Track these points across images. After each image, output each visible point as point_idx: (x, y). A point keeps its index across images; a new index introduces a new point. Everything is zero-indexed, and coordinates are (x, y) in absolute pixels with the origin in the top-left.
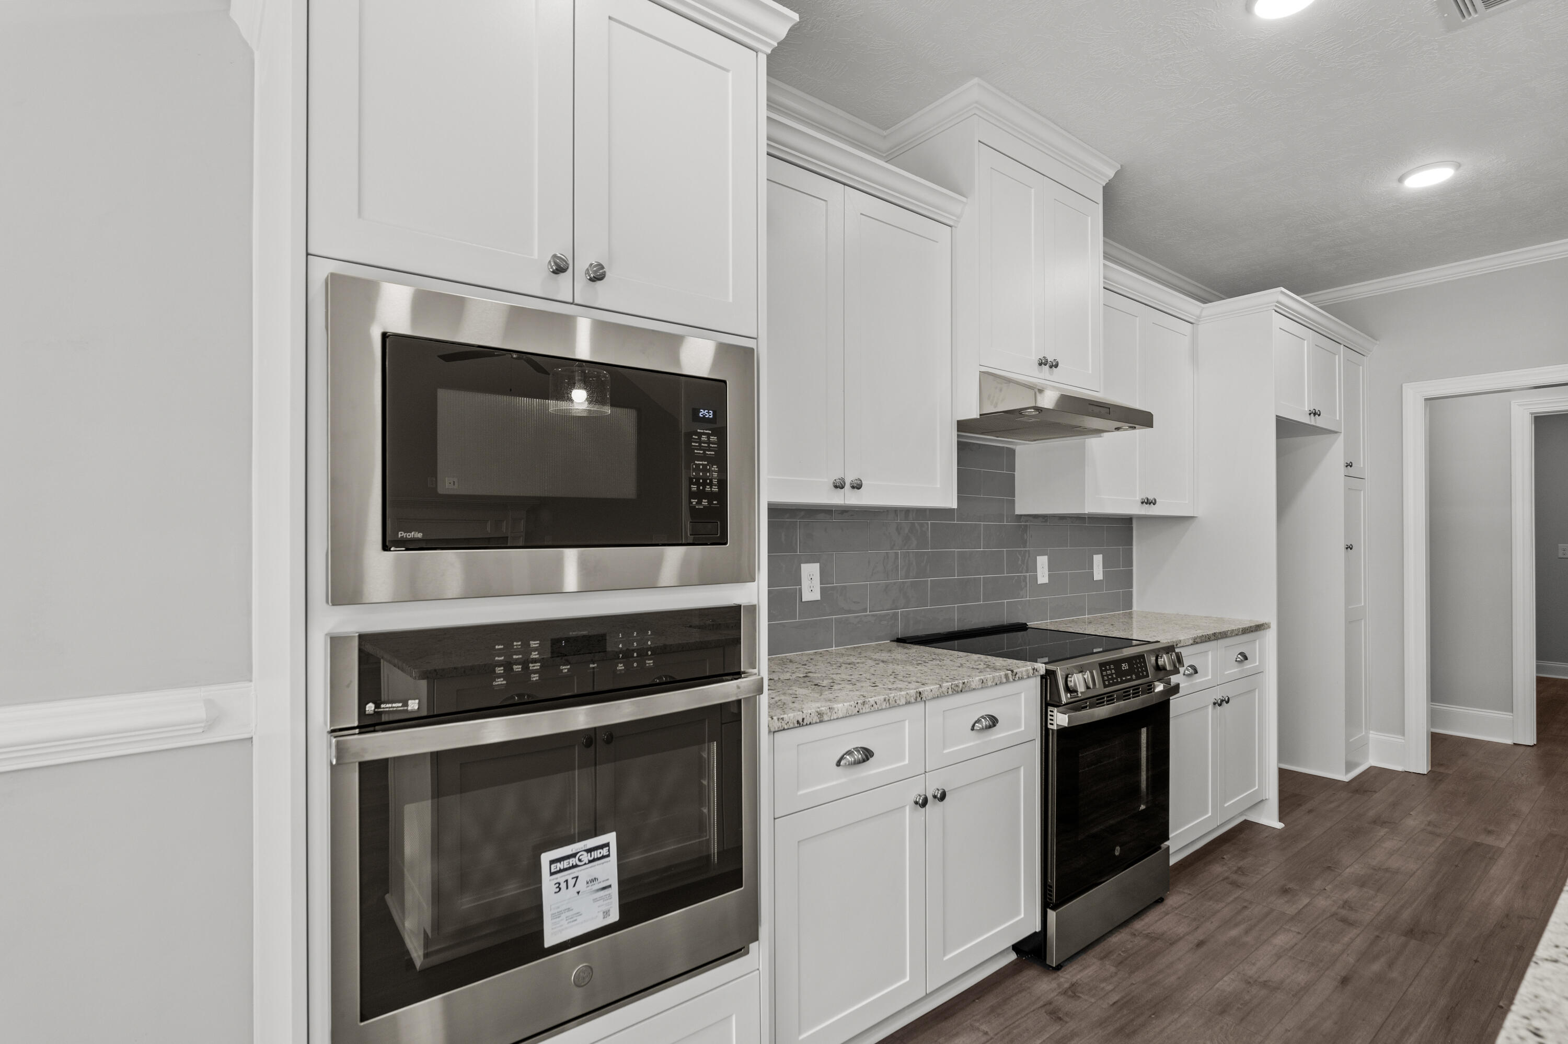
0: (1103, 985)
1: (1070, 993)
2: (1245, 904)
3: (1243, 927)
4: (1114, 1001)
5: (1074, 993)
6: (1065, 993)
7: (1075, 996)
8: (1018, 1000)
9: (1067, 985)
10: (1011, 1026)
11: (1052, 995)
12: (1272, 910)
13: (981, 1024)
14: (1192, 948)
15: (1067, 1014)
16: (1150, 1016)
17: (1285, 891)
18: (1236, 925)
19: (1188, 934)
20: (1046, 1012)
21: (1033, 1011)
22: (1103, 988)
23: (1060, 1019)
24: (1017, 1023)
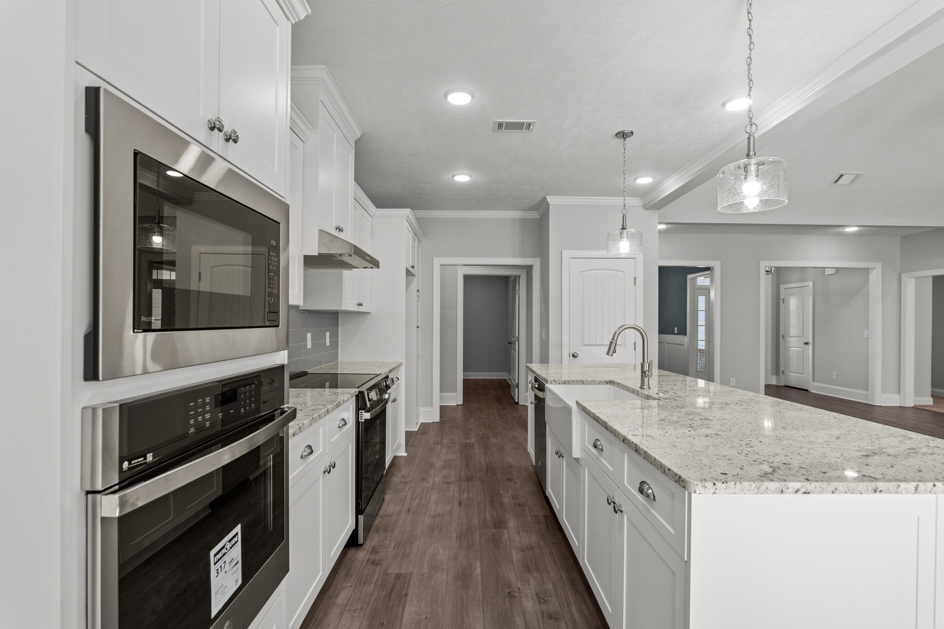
0: (385, 542)
1: (374, 552)
2: (414, 489)
3: (418, 498)
4: (393, 546)
5: (376, 551)
6: (372, 553)
7: (377, 552)
8: (354, 566)
9: (370, 550)
10: (360, 577)
11: (368, 557)
12: (424, 488)
13: (346, 584)
14: (407, 514)
15: (379, 561)
16: (410, 545)
17: (423, 479)
18: (416, 498)
19: (401, 509)
20: (370, 564)
21: (364, 567)
22: (386, 544)
23: (378, 564)
24: (361, 575)
